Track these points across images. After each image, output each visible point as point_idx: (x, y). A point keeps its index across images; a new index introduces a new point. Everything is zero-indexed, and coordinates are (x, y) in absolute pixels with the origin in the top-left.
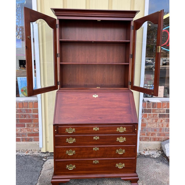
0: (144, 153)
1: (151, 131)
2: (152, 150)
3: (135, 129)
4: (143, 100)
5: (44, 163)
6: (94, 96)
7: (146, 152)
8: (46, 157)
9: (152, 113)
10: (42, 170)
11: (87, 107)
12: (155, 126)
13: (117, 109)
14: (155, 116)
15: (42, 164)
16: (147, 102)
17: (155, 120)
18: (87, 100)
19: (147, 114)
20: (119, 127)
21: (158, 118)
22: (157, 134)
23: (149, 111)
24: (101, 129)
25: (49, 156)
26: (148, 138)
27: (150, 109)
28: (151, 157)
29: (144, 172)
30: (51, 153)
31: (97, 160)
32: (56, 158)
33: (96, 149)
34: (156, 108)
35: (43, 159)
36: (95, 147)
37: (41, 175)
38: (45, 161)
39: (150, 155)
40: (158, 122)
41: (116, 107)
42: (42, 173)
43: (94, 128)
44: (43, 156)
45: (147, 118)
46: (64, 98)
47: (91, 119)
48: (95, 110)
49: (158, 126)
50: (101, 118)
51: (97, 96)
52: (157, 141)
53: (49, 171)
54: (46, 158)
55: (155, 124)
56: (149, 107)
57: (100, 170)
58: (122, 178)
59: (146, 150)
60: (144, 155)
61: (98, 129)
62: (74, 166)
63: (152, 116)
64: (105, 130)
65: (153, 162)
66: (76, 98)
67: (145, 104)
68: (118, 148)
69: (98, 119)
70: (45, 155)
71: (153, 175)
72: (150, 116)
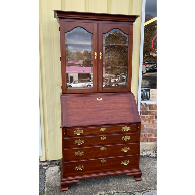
0: (142, 153)
1: (149, 133)
2: (150, 150)
3: (138, 128)
4: (141, 103)
5: (45, 171)
6: (98, 99)
7: (143, 153)
8: (46, 165)
9: (149, 115)
10: (46, 177)
11: (93, 110)
12: (152, 127)
13: (121, 110)
14: (152, 117)
15: (44, 172)
16: (144, 105)
17: (151, 122)
18: (92, 103)
19: (144, 116)
20: (124, 127)
21: (155, 119)
22: (153, 135)
23: (146, 113)
24: (107, 129)
25: (49, 164)
26: (145, 139)
27: (147, 111)
28: (149, 157)
29: (145, 169)
30: (50, 161)
31: (104, 159)
32: (65, 160)
33: (103, 149)
34: (153, 110)
35: (44, 168)
36: (102, 147)
37: (46, 182)
38: (46, 170)
39: (148, 155)
40: (154, 123)
41: (120, 108)
42: (46, 179)
43: (101, 129)
44: (42, 164)
45: (145, 120)
46: (69, 102)
47: (98, 120)
48: (101, 112)
49: (154, 127)
50: (107, 119)
51: (101, 99)
52: (154, 141)
53: (53, 177)
54: (47, 167)
55: (152, 126)
56: (146, 109)
57: (107, 169)
58: (127, 174)
59: (144, 151)
60: (142, 155)
61: (105, 129)
62: (83, 167)
63: (149, 118)
64: (112, 130)
65: (151, 160)
66: (81, 102)
67: (143, 107)
68: (123, 147)
69: (105, 120)
70: (45, 164)
71: (153, 171)
72: (147, 118)
